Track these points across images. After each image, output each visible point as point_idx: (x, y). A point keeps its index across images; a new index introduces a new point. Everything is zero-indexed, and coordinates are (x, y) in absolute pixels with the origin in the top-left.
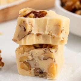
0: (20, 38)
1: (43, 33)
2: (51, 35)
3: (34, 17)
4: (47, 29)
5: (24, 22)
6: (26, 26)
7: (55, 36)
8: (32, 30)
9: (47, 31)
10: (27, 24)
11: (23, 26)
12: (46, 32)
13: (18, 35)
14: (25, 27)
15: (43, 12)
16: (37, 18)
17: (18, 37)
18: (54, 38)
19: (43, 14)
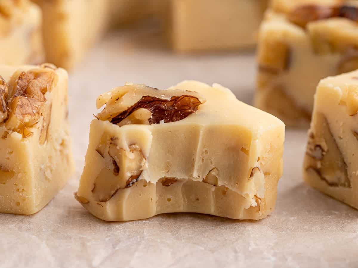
0: (101, 197)
1: (186, 178)
2: (215, 185)
3: (150, 119)
4: (198, 163)
5: (113, 140)
6: (120, 158)
7: (227, 188)
8: (142, 171)
9: (199, 170)
10: (121, 149)
11: (109, 153)
12: (195, 174)
13: (95, 185)
14: (117, 160)
15: (187, 99)
16: (162, 122)
17: (92, 191)
18: (224, 193)
19: (183, 106)
